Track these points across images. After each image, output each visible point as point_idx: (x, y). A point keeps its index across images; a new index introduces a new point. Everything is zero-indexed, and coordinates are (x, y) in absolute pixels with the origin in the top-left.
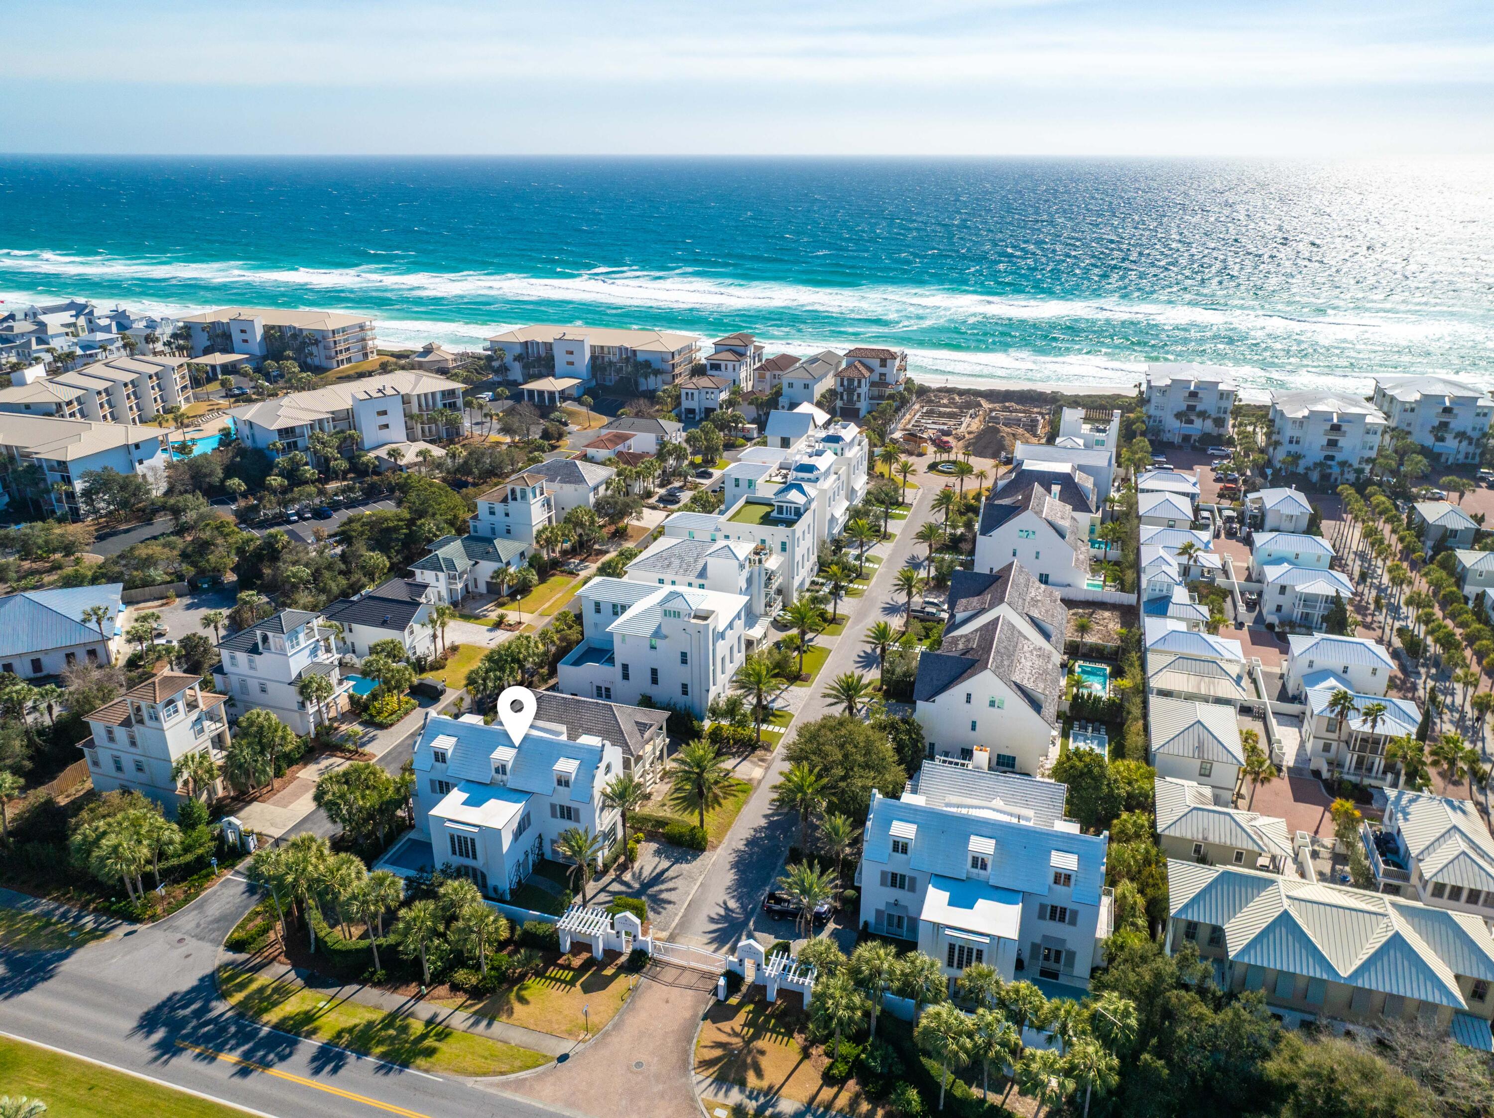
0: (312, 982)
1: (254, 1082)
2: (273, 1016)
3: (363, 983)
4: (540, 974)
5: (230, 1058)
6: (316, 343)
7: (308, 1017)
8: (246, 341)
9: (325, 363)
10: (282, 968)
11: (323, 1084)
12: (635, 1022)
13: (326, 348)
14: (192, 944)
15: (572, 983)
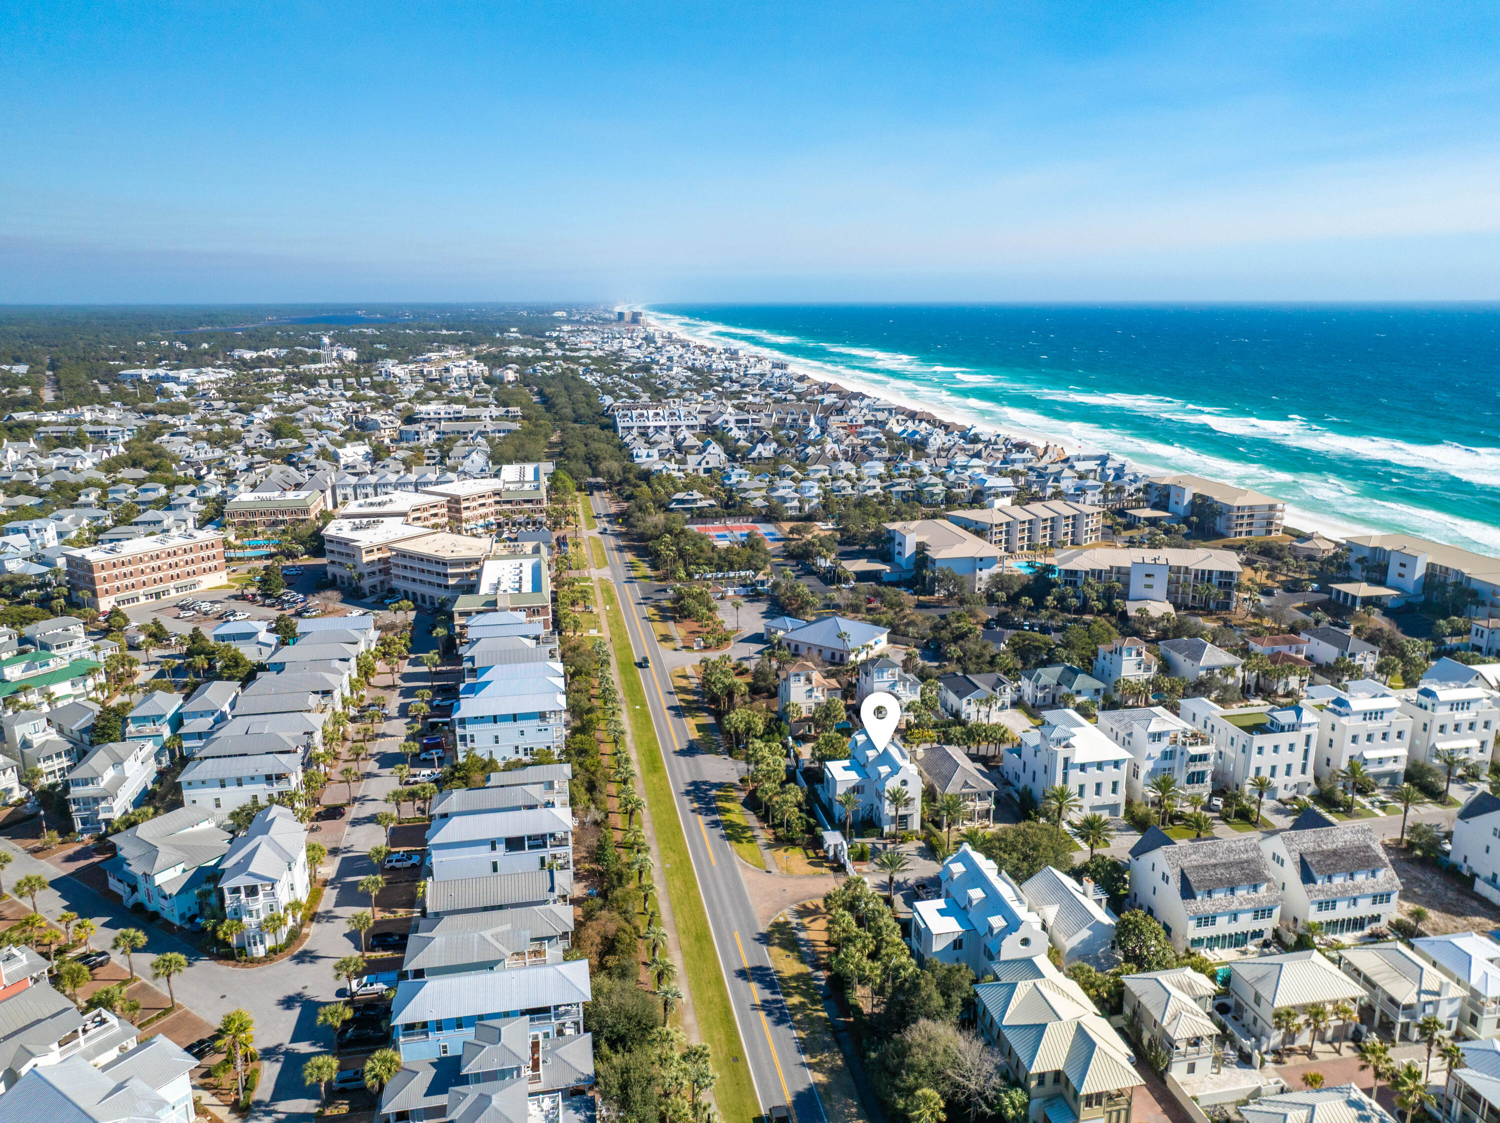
0: (745, 804)
1: (691, 815)
2: (720, 804)
3: (755, 813)
4: (805, 849)
5: (696, 805)
6: (1221, 514)
7: (728, 811)
8: (1177, 503)
9: (1223, 530)
10: (743, 795)
11: (704, 829)
12: (806, 881)
13: (1229, 519)
14: (735, 772)
15: (808, 858)
